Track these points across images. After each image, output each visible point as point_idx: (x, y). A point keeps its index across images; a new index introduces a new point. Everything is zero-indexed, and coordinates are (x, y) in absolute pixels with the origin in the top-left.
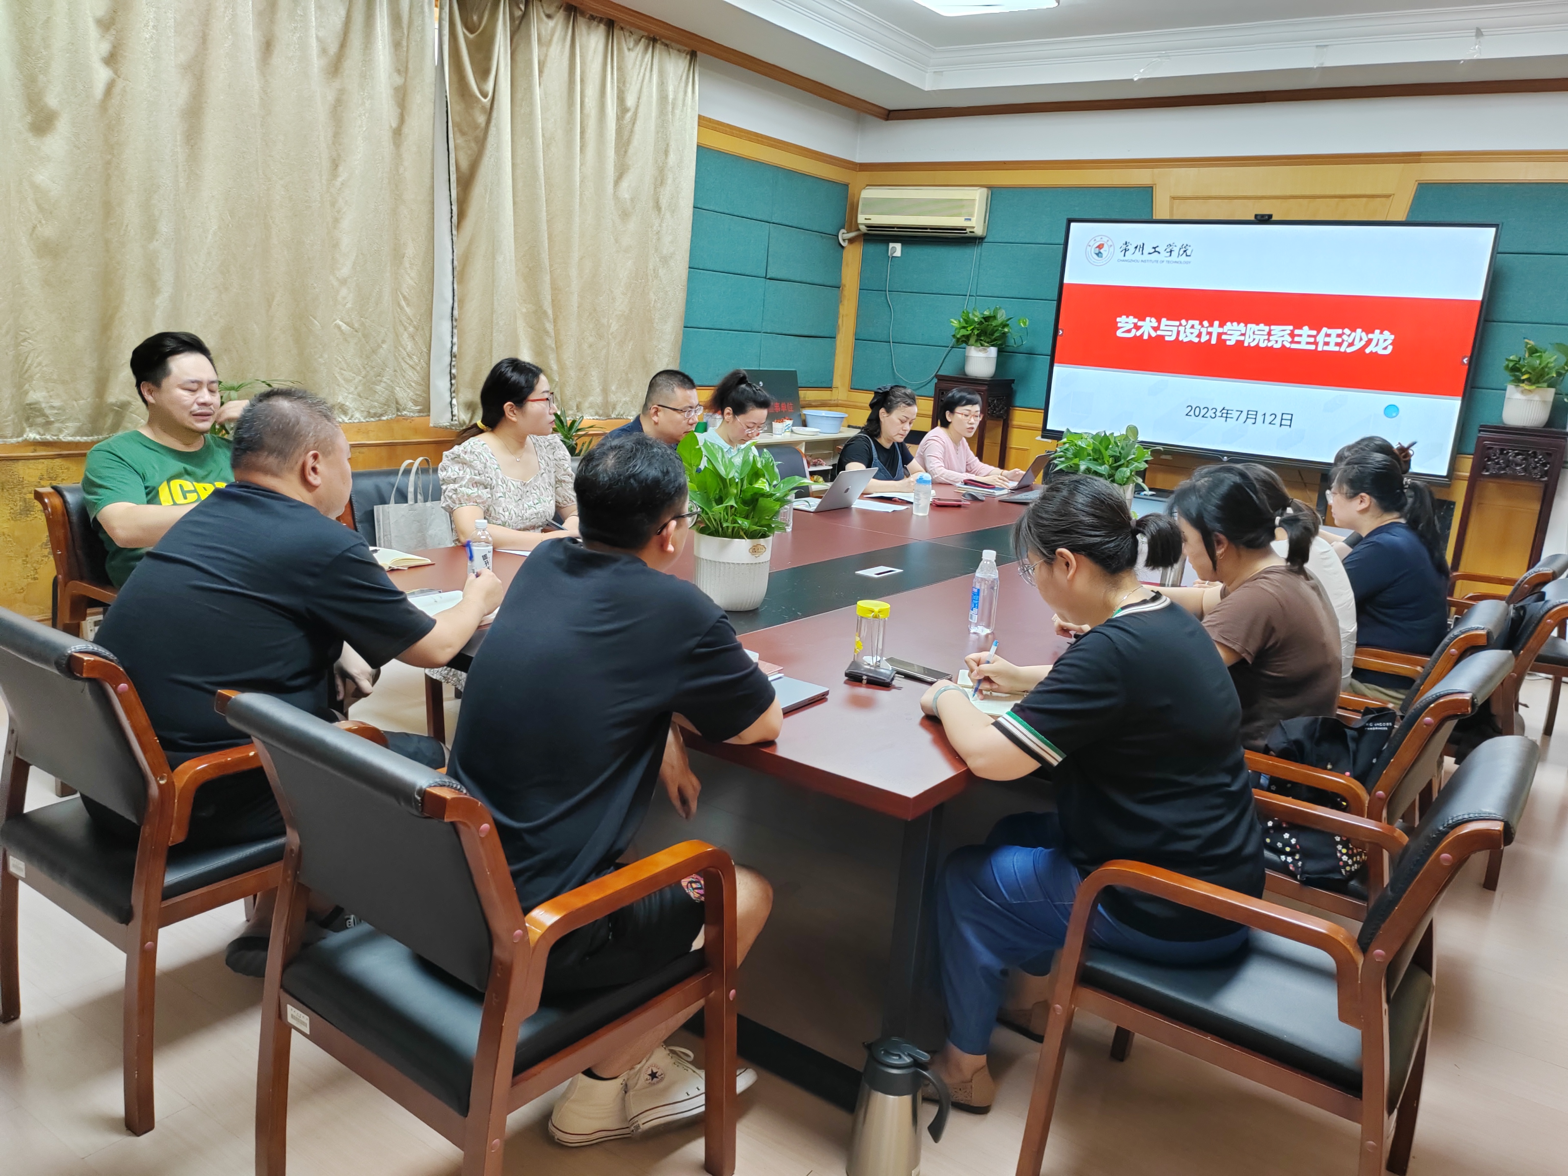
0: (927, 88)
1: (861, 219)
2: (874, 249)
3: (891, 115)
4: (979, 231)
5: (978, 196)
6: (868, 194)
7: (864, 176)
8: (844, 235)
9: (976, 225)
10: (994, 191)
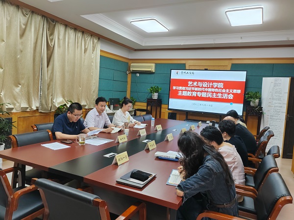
0: (143, 45)
1: (131, 69)
2: (134, 75)
3: (136, 50)
4: (154, 71)
5: (153, 65)
6: (132, 64)
7: (131, 61)
8: (127, 72)
9: (153, 70)
10: (156, 64)
